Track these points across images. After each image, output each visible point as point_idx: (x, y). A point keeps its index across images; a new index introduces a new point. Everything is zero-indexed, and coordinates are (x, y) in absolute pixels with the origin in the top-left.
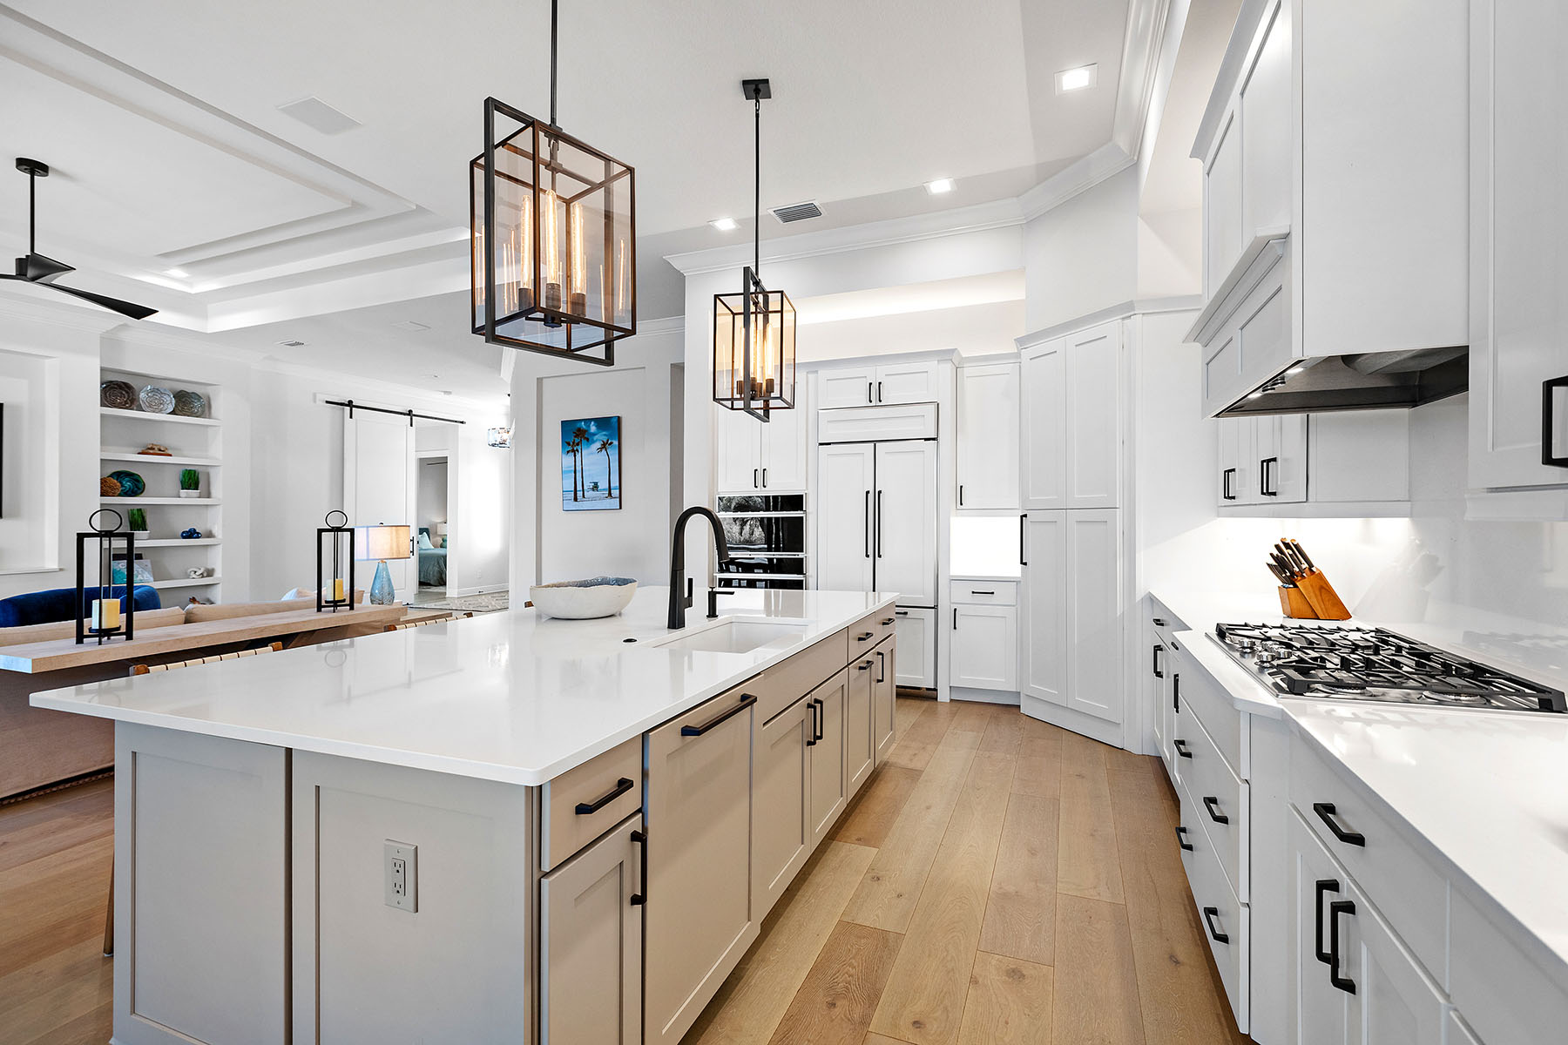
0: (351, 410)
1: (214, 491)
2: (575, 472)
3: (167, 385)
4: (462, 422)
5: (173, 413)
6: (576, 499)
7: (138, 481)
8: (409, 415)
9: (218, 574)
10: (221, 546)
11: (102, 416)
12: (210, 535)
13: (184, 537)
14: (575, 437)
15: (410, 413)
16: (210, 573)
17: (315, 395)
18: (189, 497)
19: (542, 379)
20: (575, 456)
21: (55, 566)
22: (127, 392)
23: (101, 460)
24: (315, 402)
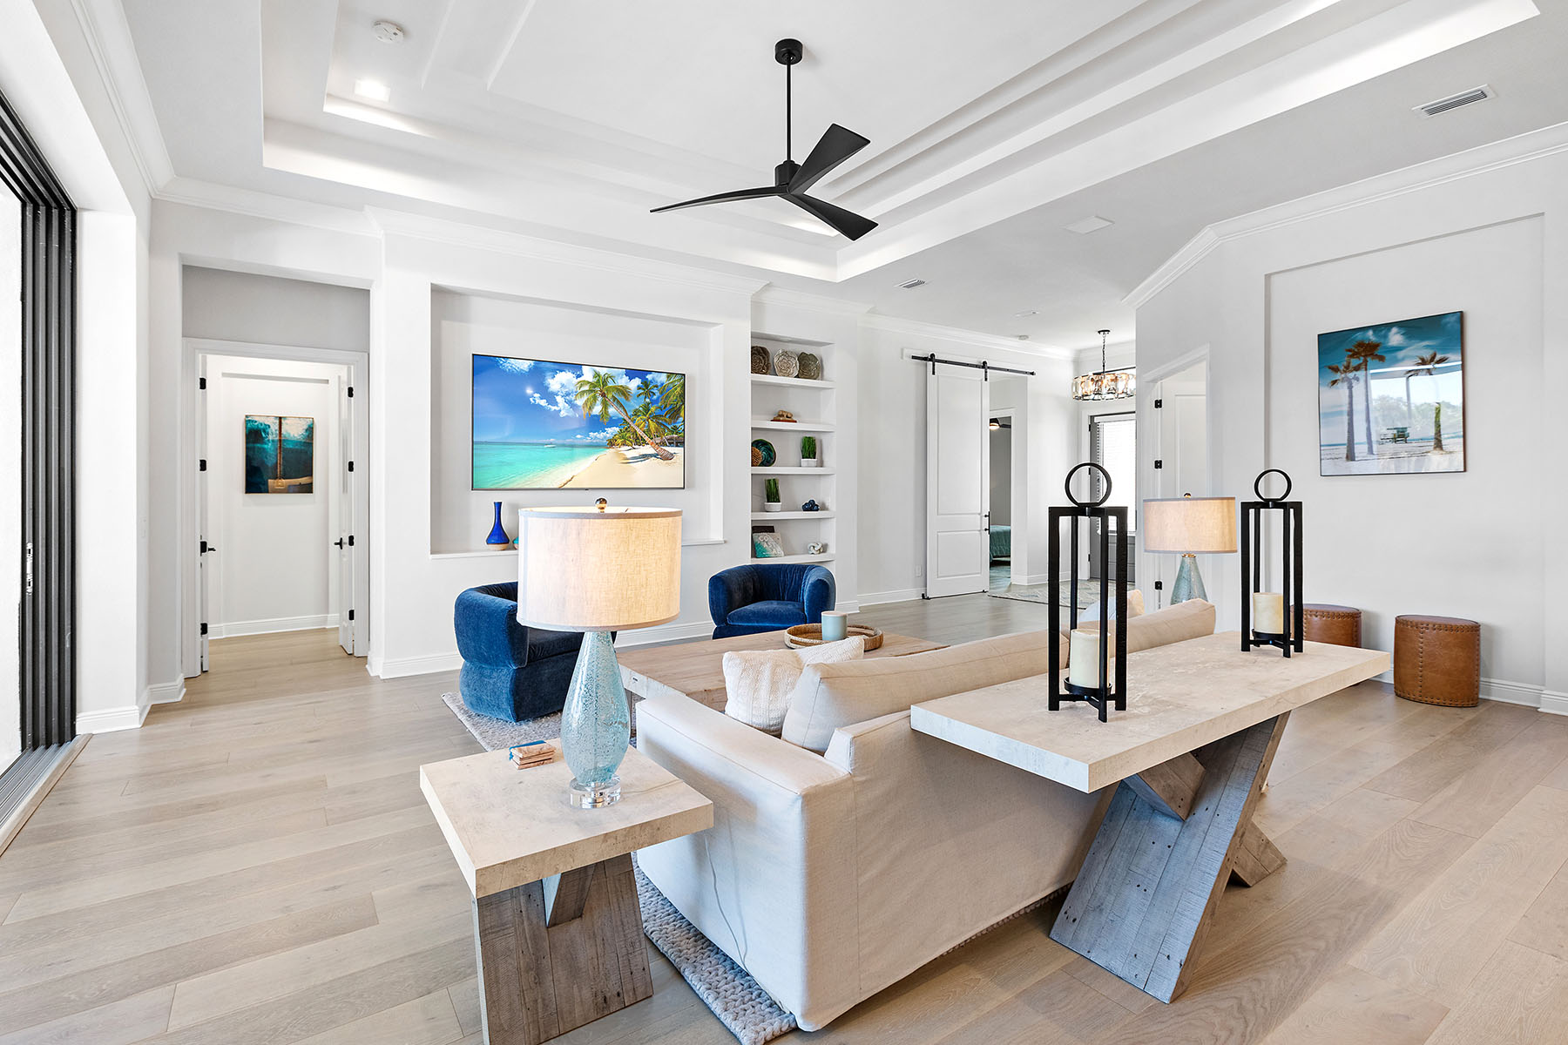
0: (934, 365)
1: (826, 459)
2: (1350, 413)
3: (791, 348)
4: (1032, 374)
5: (797, 377)
6: (1350, 456)
7: (770, 450)
8: (983, 367)
9: (832, 550)
10: (835, 520)
11: (753, 383)
12: (824, 508)
13: (805, 510)
14: (1351, 356)
15: (984, 365)
16: (824, 549)
17: (902, 350)
18: (808, 468)
19: (1271, 274)
20: (1350, 388)
21: (721, 539)
22: (764, 358)
23: (752, 428)
24: (902, 358)
